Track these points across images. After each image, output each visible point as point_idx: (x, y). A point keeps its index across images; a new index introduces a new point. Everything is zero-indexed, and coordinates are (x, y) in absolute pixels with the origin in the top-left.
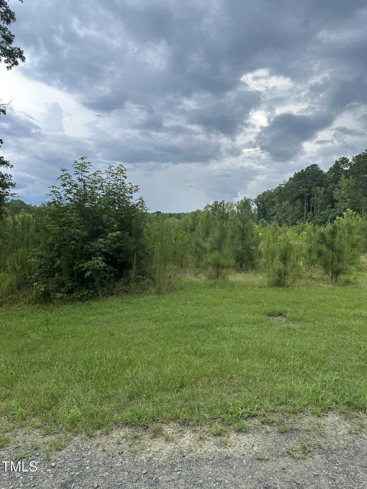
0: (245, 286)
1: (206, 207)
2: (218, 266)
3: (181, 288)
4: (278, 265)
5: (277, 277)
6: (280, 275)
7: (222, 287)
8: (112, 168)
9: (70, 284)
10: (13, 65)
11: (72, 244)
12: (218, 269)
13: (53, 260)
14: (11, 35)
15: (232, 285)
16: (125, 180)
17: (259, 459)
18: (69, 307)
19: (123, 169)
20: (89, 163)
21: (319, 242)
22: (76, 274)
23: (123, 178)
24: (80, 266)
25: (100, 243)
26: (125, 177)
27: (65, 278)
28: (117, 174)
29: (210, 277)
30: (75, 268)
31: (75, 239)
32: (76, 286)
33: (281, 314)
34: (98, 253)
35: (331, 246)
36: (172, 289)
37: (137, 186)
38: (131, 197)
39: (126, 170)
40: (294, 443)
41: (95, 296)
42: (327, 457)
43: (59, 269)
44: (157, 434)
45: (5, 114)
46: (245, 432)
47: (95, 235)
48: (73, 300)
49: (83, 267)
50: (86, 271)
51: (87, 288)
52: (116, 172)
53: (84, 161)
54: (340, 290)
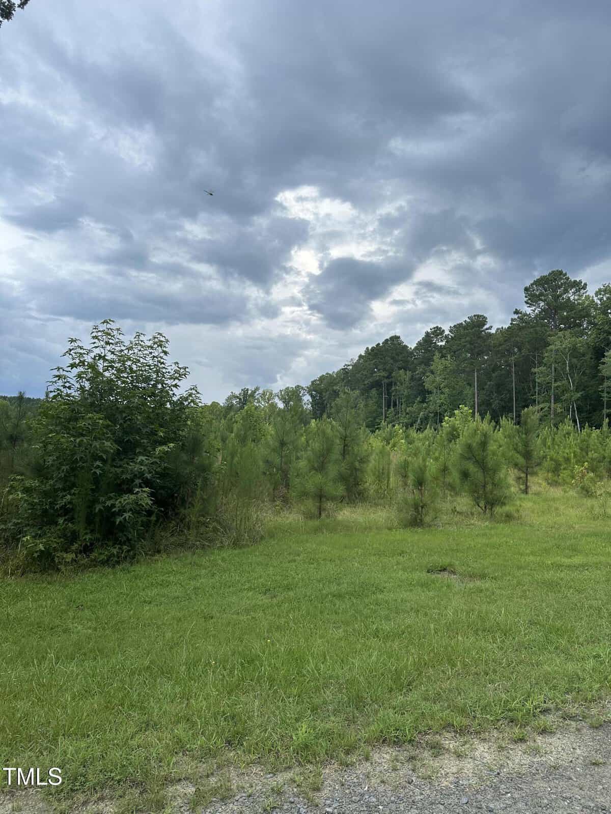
0: (367, 528)
1: (229, 399)
2: (321, 496)
3: (272, 536)
4: (410, 495)
5: (412, 512)
6: (416, 509)
7: (333, 530)
8: (142, 338)
9: (88, 537)
11: (98, 467)
12: (320, 502)
13: (51, 495)
15: (347, 528)
16: (165, 357)
18: (91, 579)
19: (162, 339)
20: (118, 330)
22: (97, 519)
23: (162, 355)
24: (109, 503)
25: (141, 464)
26: (165, 353)
27: (79, 527)
28: (152, 348)
29: (309, 516)
30: (98, 507)
31: (101, 459)
32: (98, 539)
34: (137, 481)
35: (482, 465)
36: (257, 539)
37: (185, 368)
38: (176, 386)
39: (167, 341)
41: (132, 558)
43: (66, 511)
47: (127, 449)
48: (94, 564)
49: (113, 506)
50: (120, 512)
51: (117, 541)
52: (149, 343)
53: (109, 326)
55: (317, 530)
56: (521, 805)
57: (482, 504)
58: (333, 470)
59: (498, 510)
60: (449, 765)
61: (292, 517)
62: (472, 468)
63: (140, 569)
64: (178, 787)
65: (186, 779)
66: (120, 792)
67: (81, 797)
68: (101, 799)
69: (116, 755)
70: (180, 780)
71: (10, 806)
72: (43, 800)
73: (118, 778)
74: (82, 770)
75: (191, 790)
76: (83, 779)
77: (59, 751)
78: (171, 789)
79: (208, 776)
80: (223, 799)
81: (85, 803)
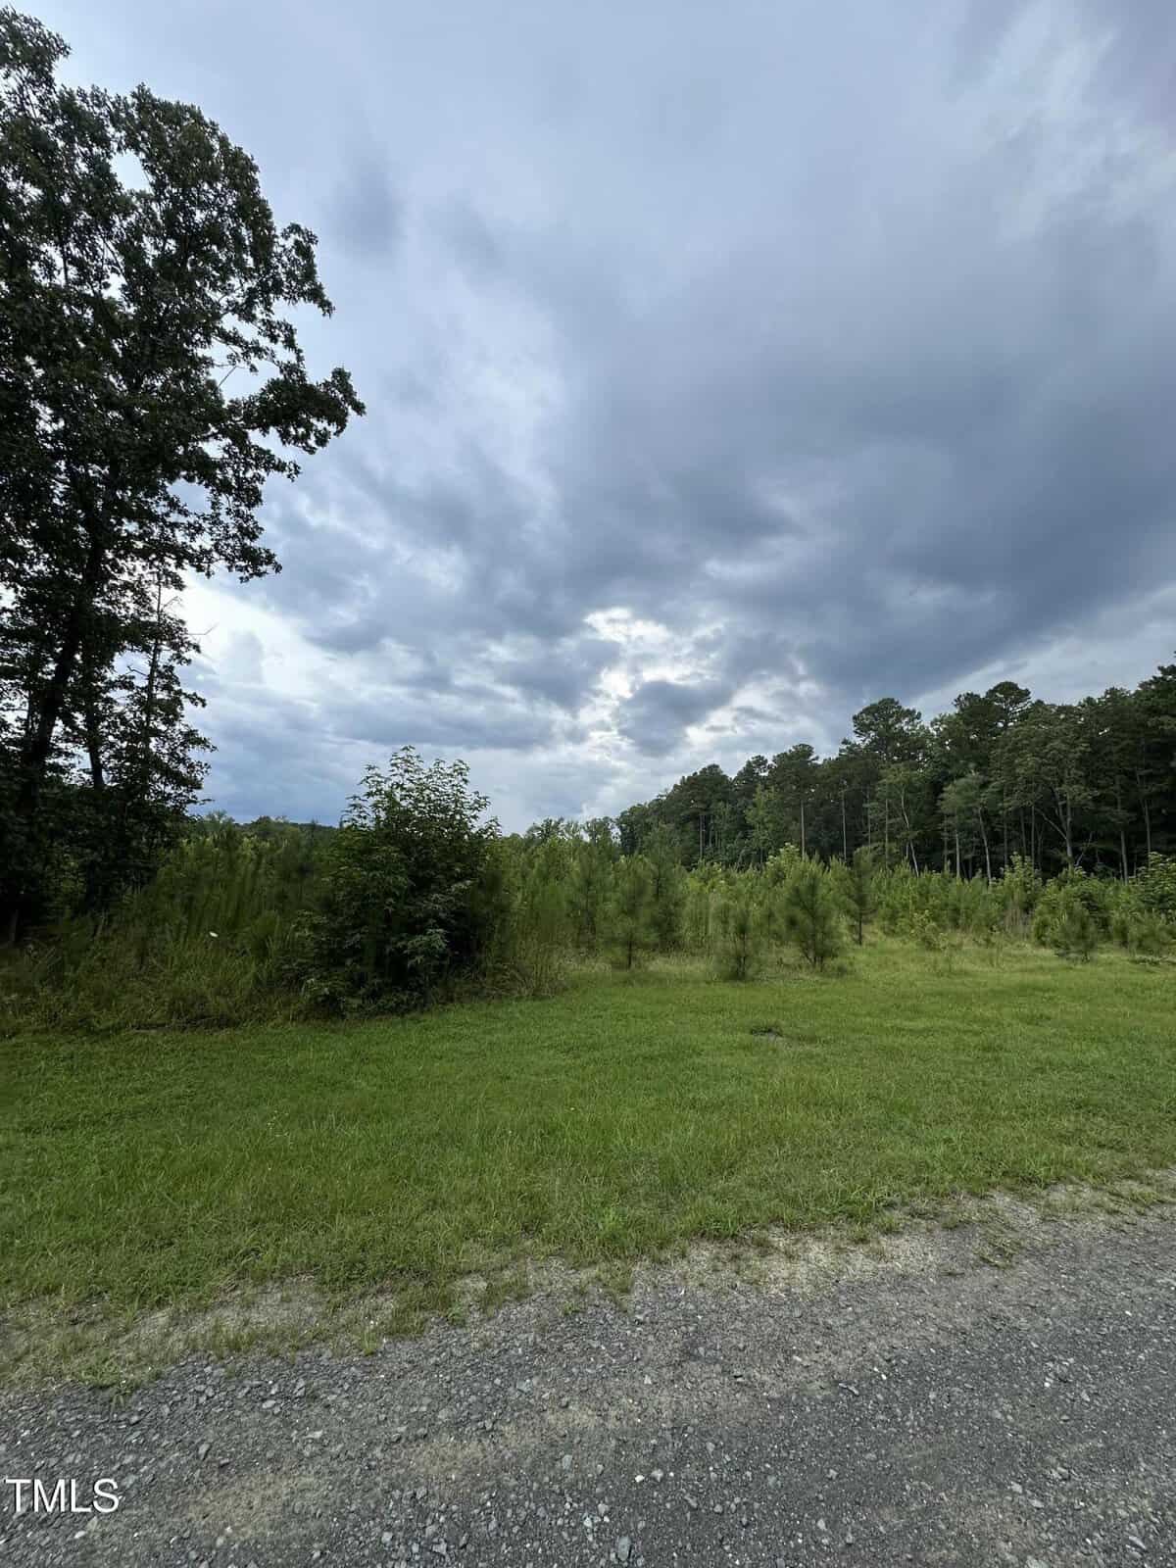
0: (683, 981)
1: (531, 830)
2: (630, 944)
3: (576, 987)
4: (732, 945)
5: (733, 963)
6: (738, 959)
7: (643, 982)
8: (442, 765)
9: (376, 981)
10: (251, 575)
11: (390, 904)
12: (630, 950)
13: (340, 933)
14: (257, 528)
15: (660, 981)
16: (465, 786)
17: (950, 1274)
18: (378, 1028)
19: (463, 767)
20: (418, 757)
21: (791, 902)
22: (388, 961)
23: (462, 783)
24: (400, 944)
25: (436, 902)
26: (466, 781)
27: (367, 969)
28: (452, 776)
29: (617, 965)
30: (388, 949)
31: (394, 895)
32: (387, 985)
33: (770, 1031)
34: (431, 921)
35: (811, 911)
36: (559, 990)
37: (485, 798)
38: (475, 817)
39: (468, 769)
40: (976, 1246)
41: (422, 1006)
42: (1042, 1262)
43: (355, 952)
44: (764, 1248)
45: (198, 651)
46: (898, 1232)
47: (422, 884)
48: (381, 1011)
49: (405, 947)
50: (411, 956)
51: (407, 987)
52: (449, 771)
53: (408, 753)
54: (834, 984)
55: (626, 982)
56: (864, 1322)
57: (811, 956)
58: (645, 915)
59: (829, 962)
60: (779, 1268)
61: (599, 967)
62: (800, 915)
63: (430, 1019)
64: (467, 1281)
65: (477, 1271)
66: (401, 1285)
67: (358, 1288)
68: (381, 1291)
69: (400, 1238)
70: (470, 1272)
71: (279, 1295)
72: (316, 1290)
73: (400, 1266)
74: (360, 1255)
75: (483, 1285)
76: (362, 1267)
77: (335, 1231)
78: (459, 1283)
79: (502, 1269)
80: (519, 1298)
81: (363, 1296)
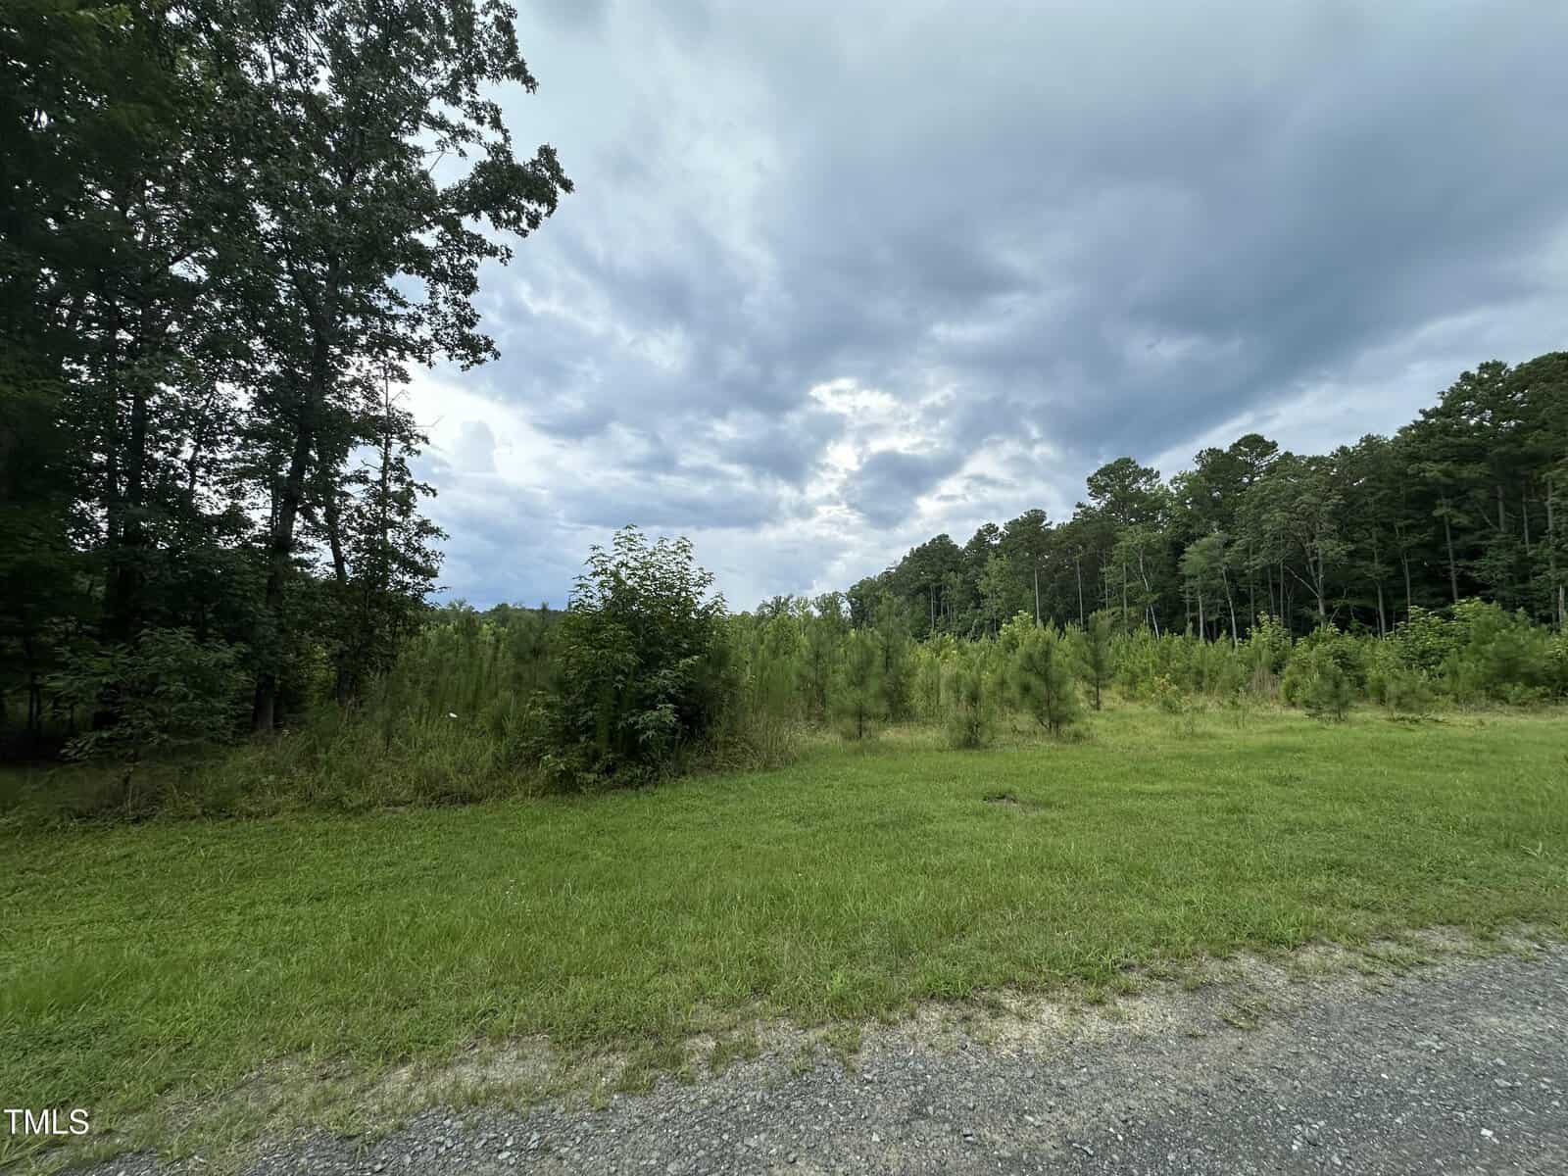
0: (913, 750)
2: (861, 714)
3: (806, 758)
4: (964, 712)
5: (965, 731)
6: (970, 728)
7: (875, 752)
9: (610, 756)
10: (472, 363)
11: (620, 681)
12: (861, 720)
13: (573, 711)
14: (474, 315)
15: (890, 749)
16: (689, 562)
17: (1190, 1036)
18: (612, 802)
19: (686, 543)
20: (641, 535)
21: (1022, 668)
22: (620, 736)
23: (686, 560)
24: (631, 720)
25: (664, 678)
26: (690, 558)
27: (601, 744)
28: (675, 553)
29: (848, 736)
30: (620, 725)
31: (623, 671)
32: (620, 759)
33: (1003, 797)
34: (661, 697)
35: (1045, 677)
36: (790, 761)
37: (710, 575)
38: (701, 593)
39: (691, 545)
40: (1219, 1007)
41: (654, 779)
42: (1289, 1024)
43: (589, 729)
44: (996, 1009)
45: (427, 442)
46: (1134, 995)
47: (650, 662)
48: (615, 786)
49: (636, 723)
50: (643, 731)
51: (640, 761)
52: (673, 549)
53: (631, 532)
54: (1072, 749)
55: (859, 752)
56: (1100, 1083)
57: (1046, 722)
58: (874, 685)
59: (1065, 728)
60: (1012, 1029)
61: (830, 738)
62: (1034, 681)
63: (664, 792)
64: (697, 1040)
65: (706, 1031)
66: (632, 1044)
67: (591, 1047)
68: (613, 1050)
69: (631, 999)
70: (700, 1032)
71: (515, 1053)
72: (550, 1048)
73: (631, 1026)
74: (593, 1016)
75: (712, 1044)
76: (593, 1026)
77: (569, 993)
78: (689, 1042)
79: (730, 1029)
80: (747, 1057)
81: (595, 1054)
